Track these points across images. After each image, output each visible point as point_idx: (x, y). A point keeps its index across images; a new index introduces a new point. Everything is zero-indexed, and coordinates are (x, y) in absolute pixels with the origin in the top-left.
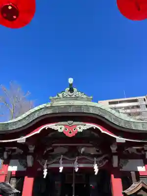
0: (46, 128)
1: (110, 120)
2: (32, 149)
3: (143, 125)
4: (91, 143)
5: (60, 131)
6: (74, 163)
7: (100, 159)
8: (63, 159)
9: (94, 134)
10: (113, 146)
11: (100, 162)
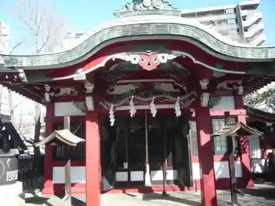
0: (114, 59)
1: (209, 45)
2: (90, 88)
3: (253, 51)
4: (173, 78)
5: (134, 62)
6: (149, 104)
7: (183, 98)
8: (134, 100)
9: (175, 65)
10: (204, 80)
11: (184, 101)
